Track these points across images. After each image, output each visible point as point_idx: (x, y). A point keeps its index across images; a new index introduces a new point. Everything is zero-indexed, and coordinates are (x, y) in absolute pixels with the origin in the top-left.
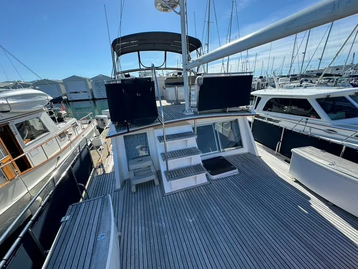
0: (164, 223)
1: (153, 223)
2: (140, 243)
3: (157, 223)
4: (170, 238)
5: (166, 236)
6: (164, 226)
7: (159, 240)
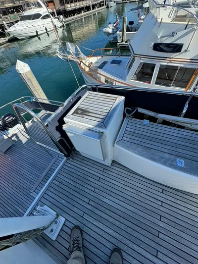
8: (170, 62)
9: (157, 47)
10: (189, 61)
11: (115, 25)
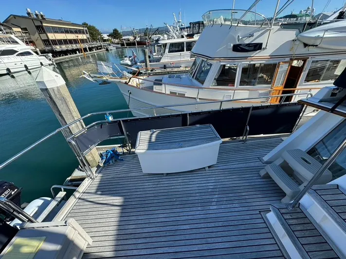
0: (215, 207)
1: (216, 196)
2: (198, 185)
3: (216, 200)
4: (198, 213)
5: (199, 208)
6: (211, 208)
7: (197, 201)
8: (252, 61)
9: (237, 48)
10: (270, 57)
11: (131, 59)
